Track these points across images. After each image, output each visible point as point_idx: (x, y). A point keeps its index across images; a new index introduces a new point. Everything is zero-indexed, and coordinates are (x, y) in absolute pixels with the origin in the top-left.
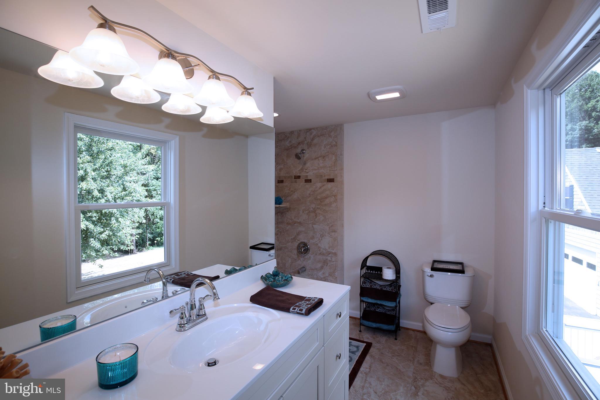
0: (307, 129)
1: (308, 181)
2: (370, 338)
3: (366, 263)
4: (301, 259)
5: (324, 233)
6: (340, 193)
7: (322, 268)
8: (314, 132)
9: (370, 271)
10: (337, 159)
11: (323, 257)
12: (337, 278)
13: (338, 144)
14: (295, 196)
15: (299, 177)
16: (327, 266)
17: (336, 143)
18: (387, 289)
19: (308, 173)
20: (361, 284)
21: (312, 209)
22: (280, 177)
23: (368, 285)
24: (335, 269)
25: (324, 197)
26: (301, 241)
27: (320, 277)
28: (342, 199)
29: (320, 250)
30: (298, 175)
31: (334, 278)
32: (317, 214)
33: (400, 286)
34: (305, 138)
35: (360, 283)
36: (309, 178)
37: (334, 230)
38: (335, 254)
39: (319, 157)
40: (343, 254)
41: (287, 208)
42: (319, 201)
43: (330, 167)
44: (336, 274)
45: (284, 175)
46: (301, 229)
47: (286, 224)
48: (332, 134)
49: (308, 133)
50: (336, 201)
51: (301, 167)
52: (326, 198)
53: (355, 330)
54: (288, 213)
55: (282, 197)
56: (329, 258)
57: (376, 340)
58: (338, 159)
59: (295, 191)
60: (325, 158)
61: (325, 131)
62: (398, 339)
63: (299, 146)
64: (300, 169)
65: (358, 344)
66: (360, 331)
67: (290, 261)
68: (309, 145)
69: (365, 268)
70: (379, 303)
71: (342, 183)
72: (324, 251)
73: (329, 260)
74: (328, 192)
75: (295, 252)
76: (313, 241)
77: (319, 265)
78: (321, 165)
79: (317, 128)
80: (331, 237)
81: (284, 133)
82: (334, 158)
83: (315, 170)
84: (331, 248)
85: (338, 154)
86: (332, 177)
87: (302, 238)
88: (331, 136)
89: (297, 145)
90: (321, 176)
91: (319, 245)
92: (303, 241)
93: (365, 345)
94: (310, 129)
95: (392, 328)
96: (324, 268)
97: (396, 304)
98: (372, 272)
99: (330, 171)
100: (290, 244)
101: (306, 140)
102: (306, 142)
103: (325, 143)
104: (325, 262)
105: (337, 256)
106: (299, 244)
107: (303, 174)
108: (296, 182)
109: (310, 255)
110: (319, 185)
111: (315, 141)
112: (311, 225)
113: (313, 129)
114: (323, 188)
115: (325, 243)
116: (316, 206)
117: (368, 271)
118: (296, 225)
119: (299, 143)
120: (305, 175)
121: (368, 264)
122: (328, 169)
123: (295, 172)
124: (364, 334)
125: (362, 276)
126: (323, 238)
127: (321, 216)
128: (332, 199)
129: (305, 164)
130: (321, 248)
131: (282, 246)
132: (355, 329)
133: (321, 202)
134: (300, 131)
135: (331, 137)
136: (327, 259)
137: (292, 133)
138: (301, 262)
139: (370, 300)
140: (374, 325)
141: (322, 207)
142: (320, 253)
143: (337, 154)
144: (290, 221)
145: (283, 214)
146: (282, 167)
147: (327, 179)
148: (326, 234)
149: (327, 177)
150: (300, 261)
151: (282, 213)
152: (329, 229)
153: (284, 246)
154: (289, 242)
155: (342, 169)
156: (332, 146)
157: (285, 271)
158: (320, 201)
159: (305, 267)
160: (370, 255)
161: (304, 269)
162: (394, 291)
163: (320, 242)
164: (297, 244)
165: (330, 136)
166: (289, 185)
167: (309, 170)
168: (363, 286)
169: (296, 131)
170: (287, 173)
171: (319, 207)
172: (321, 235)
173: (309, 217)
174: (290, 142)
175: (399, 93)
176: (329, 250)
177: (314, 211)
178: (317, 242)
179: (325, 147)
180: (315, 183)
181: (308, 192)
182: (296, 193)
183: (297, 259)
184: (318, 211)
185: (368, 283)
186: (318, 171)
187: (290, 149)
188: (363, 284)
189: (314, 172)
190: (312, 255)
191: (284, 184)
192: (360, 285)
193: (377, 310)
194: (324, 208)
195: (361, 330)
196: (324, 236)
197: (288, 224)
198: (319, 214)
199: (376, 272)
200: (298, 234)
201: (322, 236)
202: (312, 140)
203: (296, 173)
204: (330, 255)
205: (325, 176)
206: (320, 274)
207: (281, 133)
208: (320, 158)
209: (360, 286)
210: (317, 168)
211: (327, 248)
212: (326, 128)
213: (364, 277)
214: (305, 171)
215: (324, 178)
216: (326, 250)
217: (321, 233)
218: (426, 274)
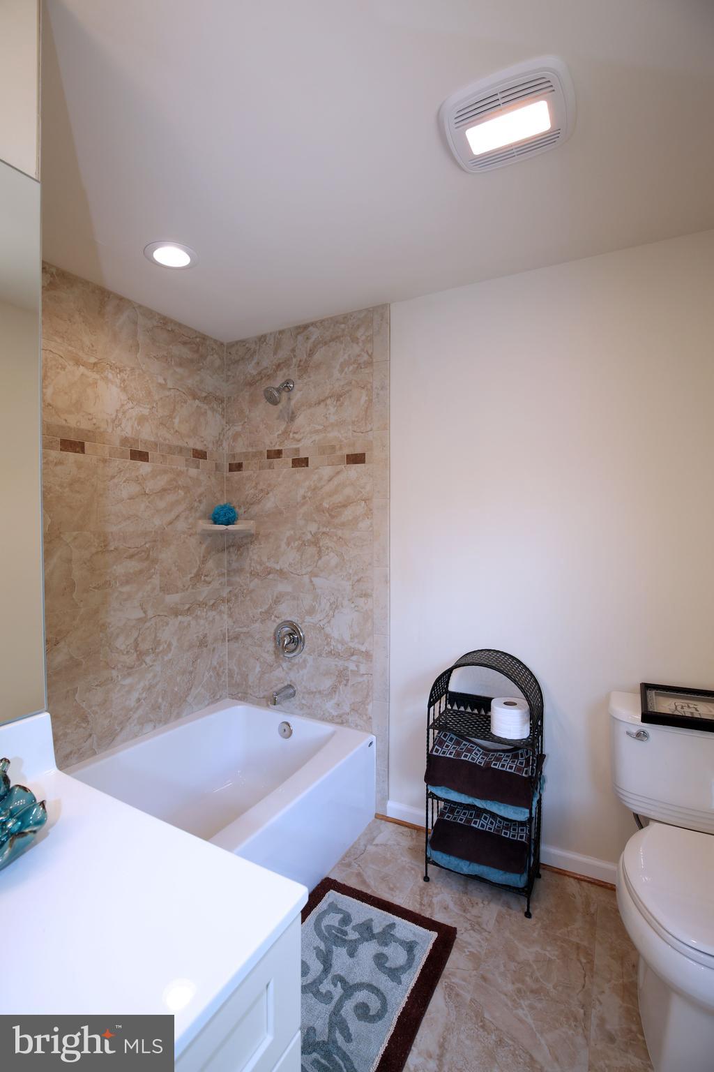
0: (298, 328)
1: (300, 462)
2: (451, 905)
3: (447, 683)
4: (284, 665)
5: (340, 599)
6: (379, 492)
7: (334, 689)
8: (315, 334)
9: (459, 708)
10: (372, 400)
11: (336, 663)
12: (370, 718)
13: (374, 360)
14: (270, 504)
15: (278, 454)
16: (346, 685)
17: (371, 356)
18: (503, 766)
19: (299, 441)
20: (430, 749)
21: (309, 537)
22: (234, 456)
23: (449, 751)
24: (368, 694)
25: (339, 505)
26: (284, 618)
27: (329, 712)
28: (385, 508)
29: (328, 644)
30: (277, 448)
31: (365, 718)
32: (323, 548)
33: (541, 758)
34: (293, 350)
35: (428, 745)
36: (302, 455)
37: (364, 592)
38: (368, 655)
39: (327, 398)
40: (388, 656)
41: (252, 535)
42: (327, 514)
43: (353, 422)
44: (370, 707)
45: (245, 451)
46: (283, 587)
47: (248, 575)
48: (360, 333)
49: (300, 338)
50: (369, 513)
51: (283, 428)
52: (345, 506)
53: (413, 872)
54: (252, 546)
55: (240, 507)
56: (352, 667)
57: (468, 916)
58: (374, 401)
59: (269, 489)
60: (341, 399)
61: (343, 326)
62: (533, 916)
63: (278, 373)
64: (280, 432)
65: (414, 934)
66: (426, 879)
67: (258, 669)
68: (304, 368)
69: (444, 698)
70: (480, 806)
71: (386, 463)
72: (339, 646)
73: (351, 671)
74: (348, 491)
75: (270, 646)
76: (311, 621)
77: (327, 683)
78: (333, 419)
79: (322, 322)
80: (356, 609)
81: (242, 342)
82: (364, 398)
83: (317, 432)
84: (356, 640)
85: (374, 387)
86: (358, 451)
87: (287, 612)
88: (358, 339)
89: (275, 371)
90: (333, 447)
91: (328, 630)
92: (289, 619)
93: (432, 941)
94: (306, 327)
95: (518, 880)
96: (339, 692)
97: (531, 813)
98: (462, 709)
99: (355, 434)
100: (257, 625)
101: (295, 356)
102: (294, 360)
103: (341, 360)
104: (342, 676)
105: (371, 661)
106: (280, 626)
107: (288, 446)
108: (270, 467)
109: (305, 655)
110: (327, 471)
111: (318, 356)
112: (306, 579)
113: (313, 324)
114: (336, 481)
115: (342, 627)
116: (319, 529)
117: (452, 706)
118: (271, 576)
119: (279, 366)
120: (292, 447)
121: (453, 687)
122: (350, 427)
123: (271, 441)
124: (436, 891)
125: (433, 723)
126: (336, 611)
127: (332, 554)
128: (360, 509)
129: (292, 418)
130: (331, 638)
131: (240, 629)
132: (413, 869)
133: (332, 517)
134: (281, 332)
135: (357, 343)
136: (346, 668)
137: (262, 339)
138: (281, 674)
139: (455, 796)
140: (466, 867)
141: (335, 530)
142: (331, 652)
143: (372, 387)
144: (258, 567)
145: (241, 549)
146: (238, 428)
147: (347, 455)
148: (346, 602)
149: (347, 451)
150: (281, 669)
151: (239, 547)
152: (353, 588)
153: (245, 630)
154: (256, 621)
155: (386, 427)
156: (359, 366)
157: (246, 693)
158: (330, 515)
159: (293, 685)
160: (456, 666)
161: (291, 691)
162: (524, 775)
163: (329, 622)
164: (275, 625)
165: (355, 340)
166: (255, 475)
167: (304, 433)
168: (434, 753)
169: (271, 334)
170: (250, 443)
171: (328, 530)
172: (331, 605)
173: (301, 557)
174: (258, 363)
175: (548, 103)
176: (351, 645)
177: (315, 543)
178: (322, 623)
179: (341, 371)
180: (317, 468)
181: (301, 492)
182: (271, 494)
183: (275, 664)
184: (325, 542)
185: (450, 744)
186: (324, 435)
187: (257, 382)
188: (436, 747)
189: (313, 438)
190: (310, 654)
191: (245, 473)
192: (428, 749)
193: (475, 823)
194: (340, 533)
195: (428, 875)
196: (340, 607)
197: (254, 574)
198: (327, 549)
199: (476, 711)
200: (277, 601)
201: (334, 606)
202: (311, 353)
203: (271, 443)
204: (354, 658)
205: (341, 448)
206: (329, 706)
207: (237, 343)
208: (329, 401)
209: (428, 753)
210: (321, 427)
211: (347, 638)
212: (345, 318)
213: (439, 725)
214: (294, 438)
215: (339, 453)
216: (343, 642)
217: (332, 600)
218: (623, 729)
